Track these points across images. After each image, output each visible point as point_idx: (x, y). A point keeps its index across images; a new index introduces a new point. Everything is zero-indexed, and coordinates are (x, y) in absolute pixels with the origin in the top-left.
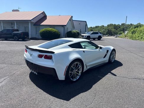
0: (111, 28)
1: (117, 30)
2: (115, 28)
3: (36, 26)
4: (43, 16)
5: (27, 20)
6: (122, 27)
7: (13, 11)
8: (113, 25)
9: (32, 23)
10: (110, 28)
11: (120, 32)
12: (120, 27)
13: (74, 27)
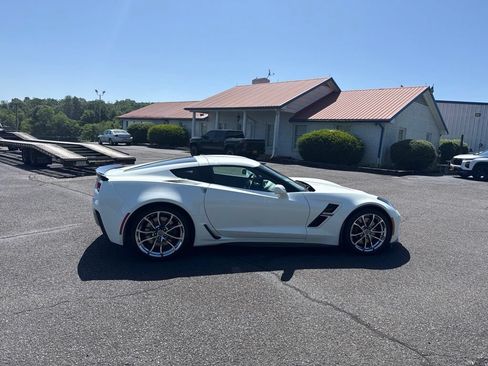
3: (298, 124)
4: (326, 91)
5: (272, 107)
7: (256, 82)
9: (283, 114)
13: (442, 127)
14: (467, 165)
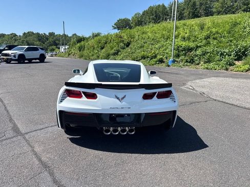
0: (34, 40)
1: (44, 43)
2: (39, 40)
6: (51, 39)
8: (34, 34)
10: (30, 39)
11: (51, 48)
12: (47, 39)
14: (15, 56)
